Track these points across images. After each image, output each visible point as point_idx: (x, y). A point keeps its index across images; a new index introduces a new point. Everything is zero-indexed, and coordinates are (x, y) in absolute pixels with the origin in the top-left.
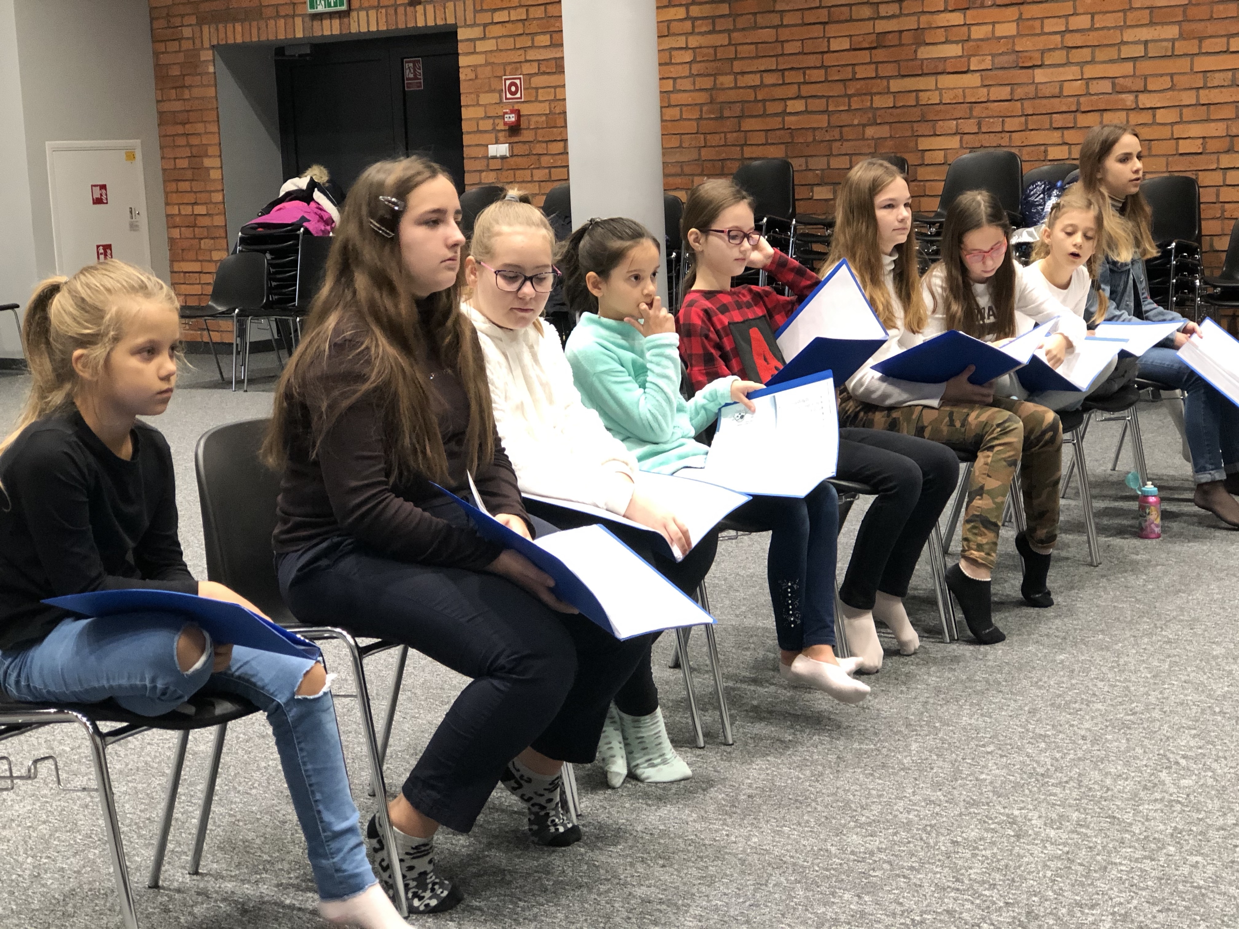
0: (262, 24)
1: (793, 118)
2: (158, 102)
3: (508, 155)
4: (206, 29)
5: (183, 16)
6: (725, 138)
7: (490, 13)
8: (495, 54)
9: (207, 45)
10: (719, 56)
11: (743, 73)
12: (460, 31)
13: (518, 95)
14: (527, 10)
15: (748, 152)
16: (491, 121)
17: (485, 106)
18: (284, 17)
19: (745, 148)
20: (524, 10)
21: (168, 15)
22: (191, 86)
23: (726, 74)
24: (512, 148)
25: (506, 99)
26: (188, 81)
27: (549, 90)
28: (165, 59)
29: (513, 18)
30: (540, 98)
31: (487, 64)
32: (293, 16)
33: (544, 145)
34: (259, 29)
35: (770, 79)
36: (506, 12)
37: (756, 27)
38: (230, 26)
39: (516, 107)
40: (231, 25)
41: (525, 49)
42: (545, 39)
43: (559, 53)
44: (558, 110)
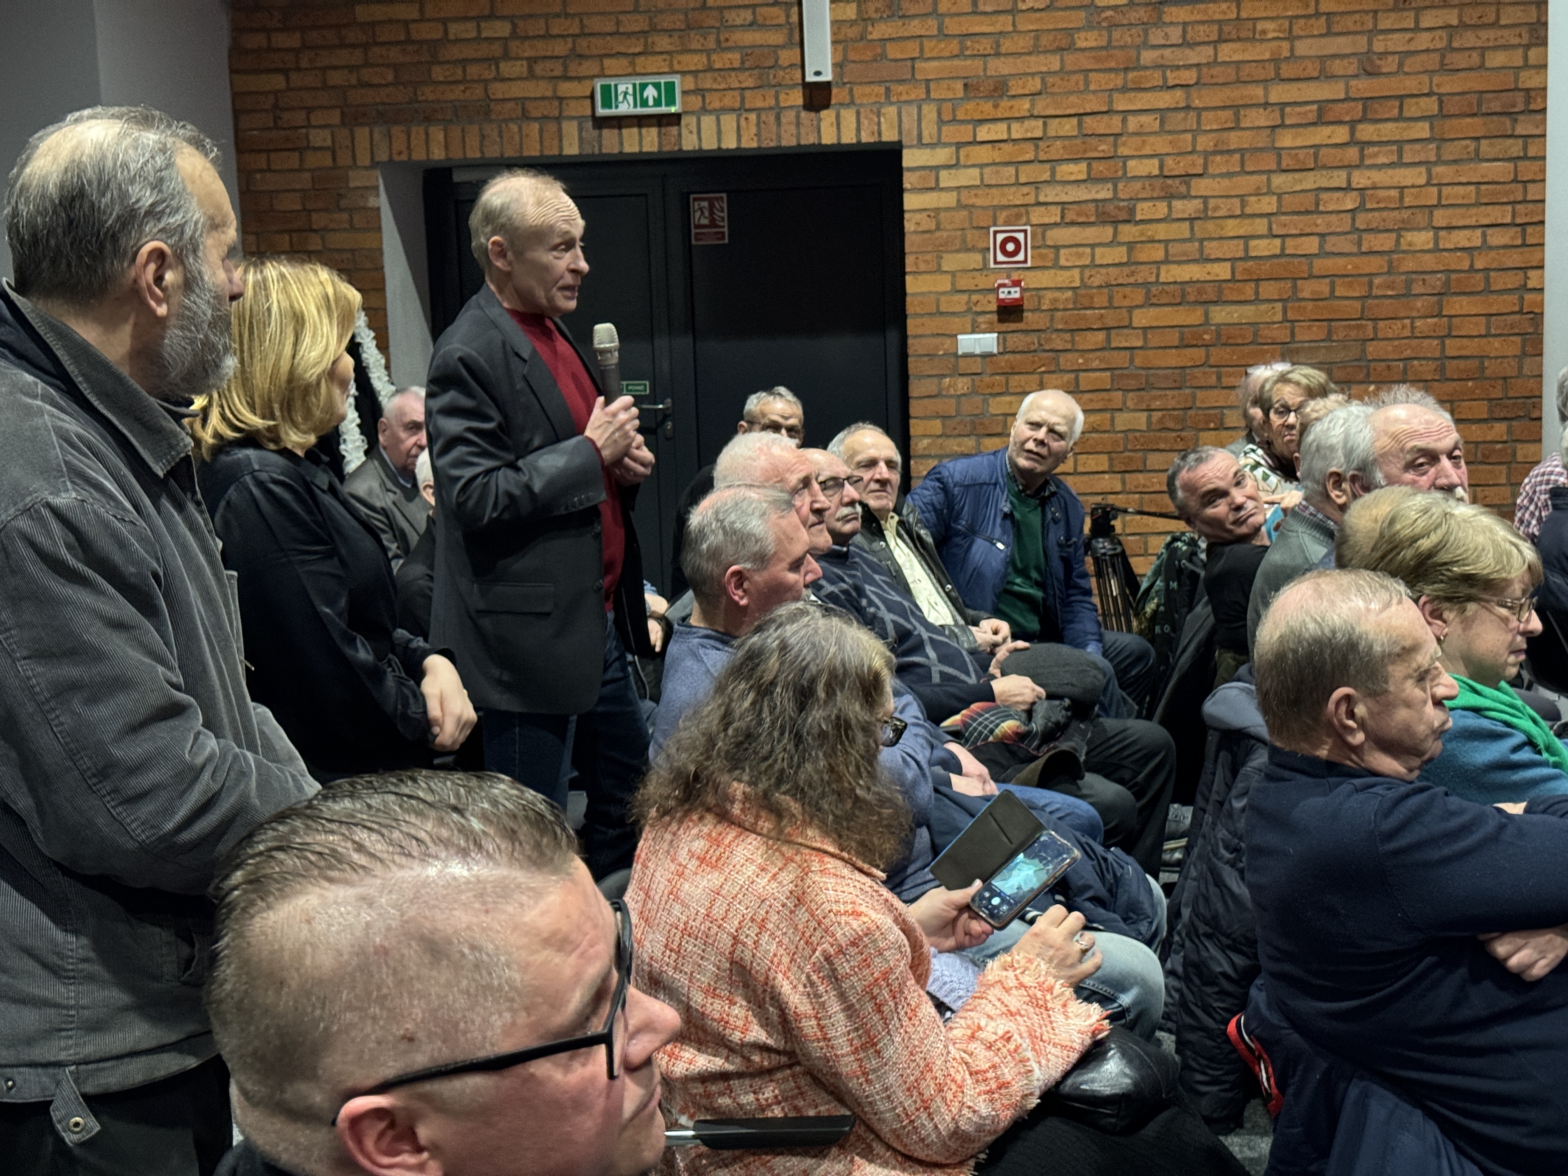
0: (491, 131)
3: (995, 351)
4: (362, 134)
5: (310, 110)
6: (1413, 327)
7: (970, 127)
8: (980, 192)
9: (364, 159)
10: (1408, 201)
11: (1450, 228)
12: (905, 152)
13: (1020, 257)
14: (1045, 124)
15: (1452, 347)
16: (965, 297)
17: (953, 274)
18: (536, 119)
19: (1448, 341)
20: (1040, 122)
22: (325, 229)
23: (1419, 229)
24: (1005, 340)
26: (319, 220)
27: (1081, 250)
28: (266, 182)
29: (1015, 135)
30: (1063, 262)
31: (960, 206)
32: (559, 119)
33: (1067, 336)
34: (482, 138)
35: (1497, 238)
36: (1003, 126)
37: (1478, 158)
38: (417, 132)
39: (1015, 276)
40: (421, 129)
41: (1036, 185)
42: (1078, 170)
43: (1104, 192)
44: (1096, 282)
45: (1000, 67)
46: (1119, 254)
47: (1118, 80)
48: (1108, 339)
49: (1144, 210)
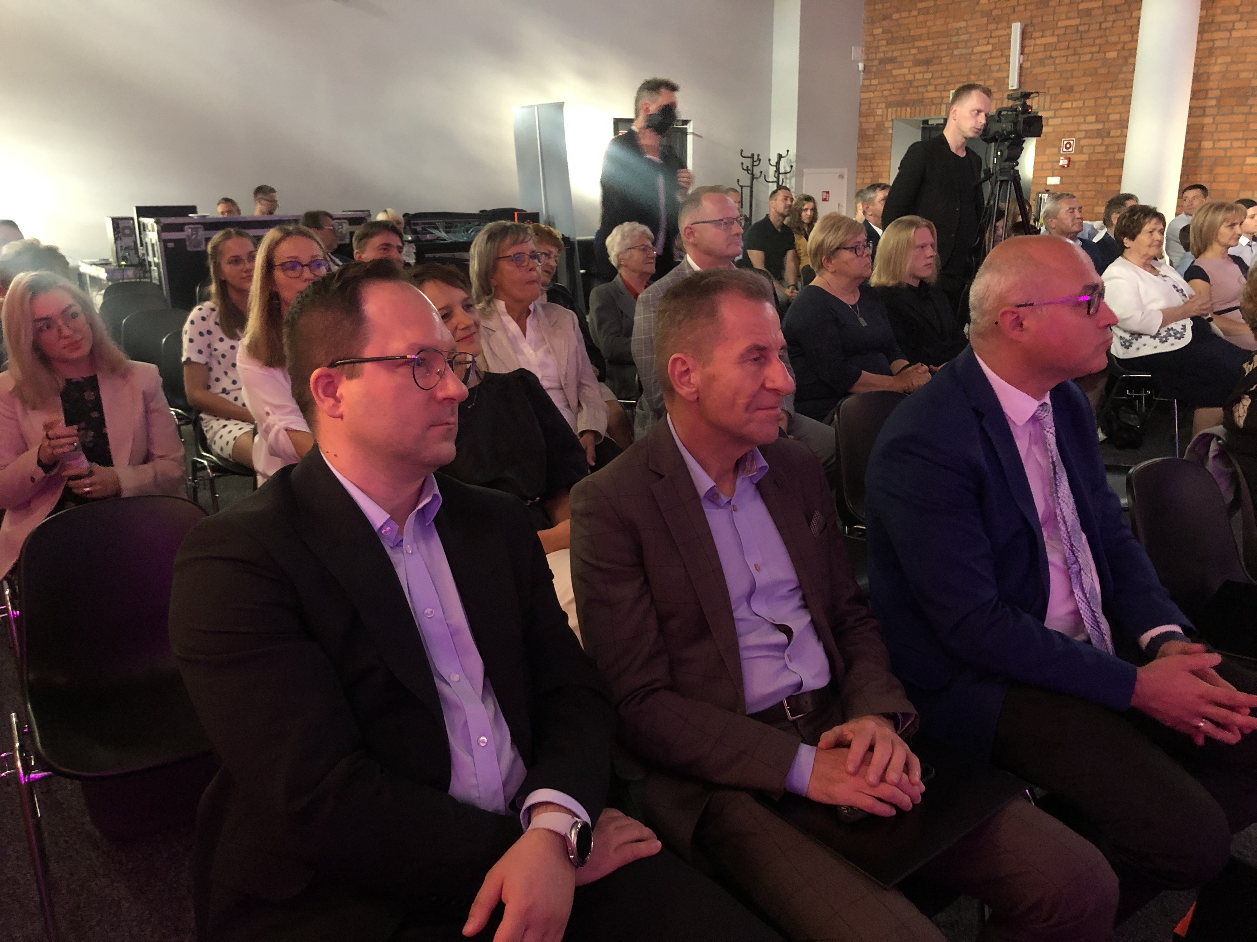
0: (922, 108)
1: (1248, 167)
2: (858, 148)
3: (1059, 183)
4: (890, 110)
5: (878, 103)
7: (1060, 103)
8: (1060, 126)
9: (889, 118)
11: (1220, 140)
13: (1071, 150)
14: (1084, 102)
16: (1052, 164)
17: (1049, 155)
18: (935, 104)
20: (1082, 101)
21: (870, 103)
22: (878, 140)
24: (1063, 179)
25: (1063, 151)
26: (876, 137)
27: (1091, 147)
28: (865, 126)
29: (1074, 106)
30: (1084, 151)
31: (1054, 131)
32: (941, 104)
33: (1083, 178)
34: (920, 111)
35: (1236, 144)
36: (1070, 103)
38: (904, 109)
39: (1068, 156)
41: (1079, 124)
42: (1092, 118)
43: (1100, 126)
44: (1094, 159)
45: (1072, 82)
46: (1103, 149)
47: (1110, 85)
48: (1095, 180)
49: (1113, 133)
